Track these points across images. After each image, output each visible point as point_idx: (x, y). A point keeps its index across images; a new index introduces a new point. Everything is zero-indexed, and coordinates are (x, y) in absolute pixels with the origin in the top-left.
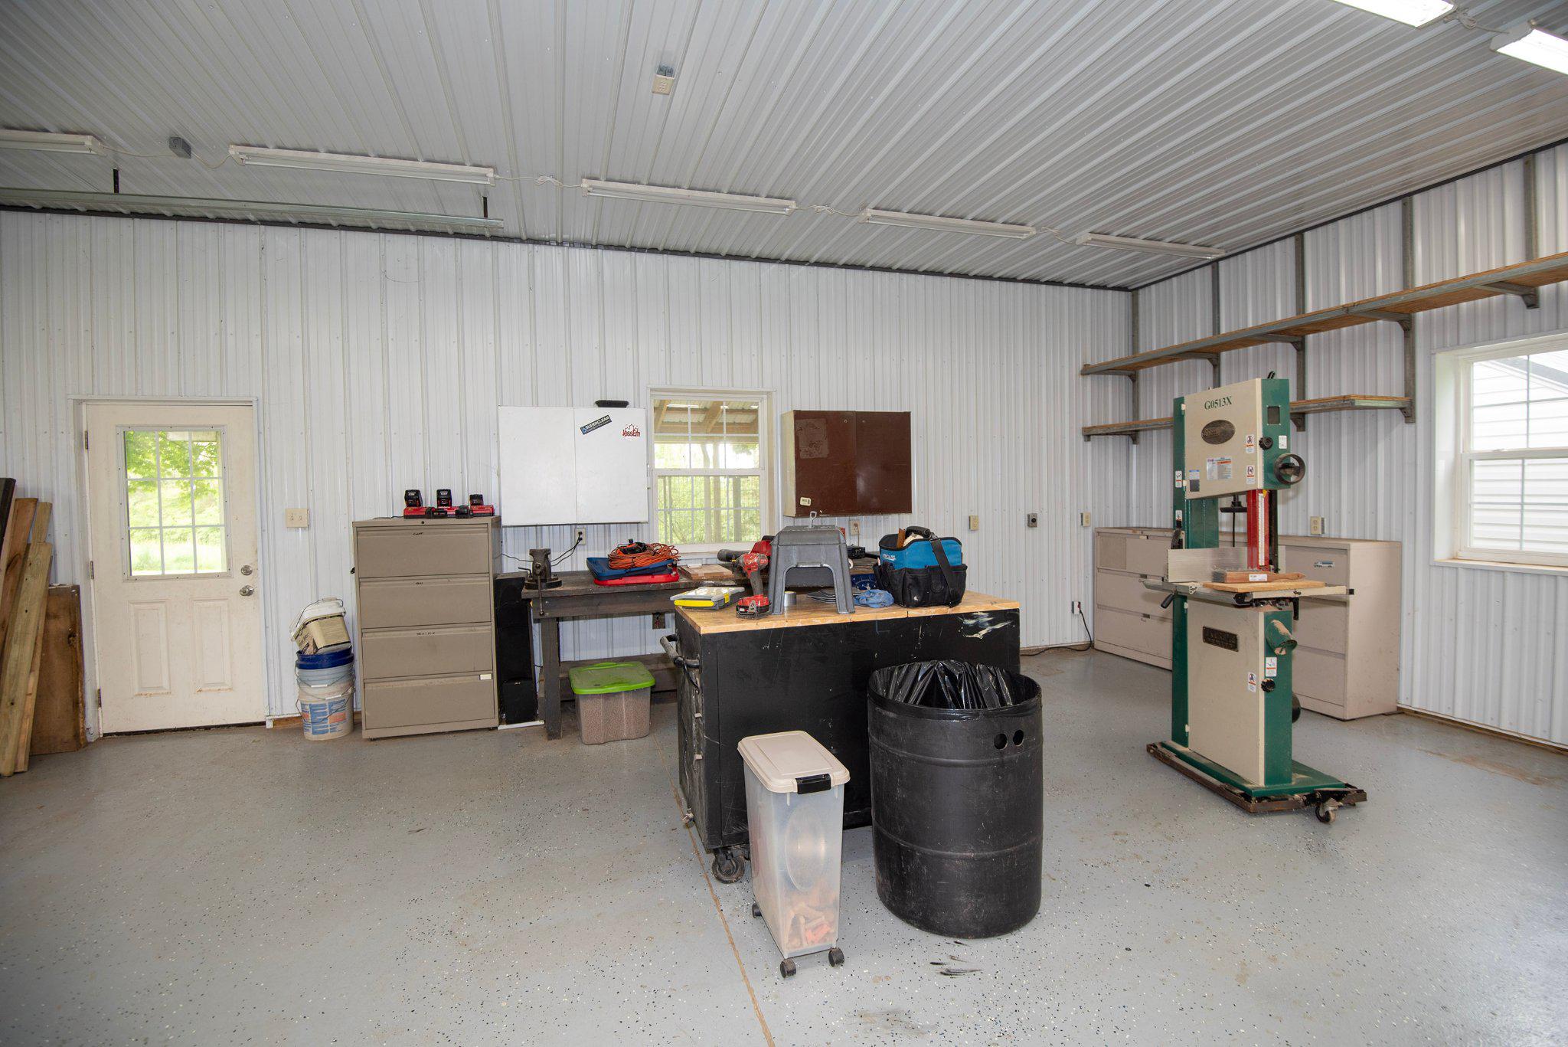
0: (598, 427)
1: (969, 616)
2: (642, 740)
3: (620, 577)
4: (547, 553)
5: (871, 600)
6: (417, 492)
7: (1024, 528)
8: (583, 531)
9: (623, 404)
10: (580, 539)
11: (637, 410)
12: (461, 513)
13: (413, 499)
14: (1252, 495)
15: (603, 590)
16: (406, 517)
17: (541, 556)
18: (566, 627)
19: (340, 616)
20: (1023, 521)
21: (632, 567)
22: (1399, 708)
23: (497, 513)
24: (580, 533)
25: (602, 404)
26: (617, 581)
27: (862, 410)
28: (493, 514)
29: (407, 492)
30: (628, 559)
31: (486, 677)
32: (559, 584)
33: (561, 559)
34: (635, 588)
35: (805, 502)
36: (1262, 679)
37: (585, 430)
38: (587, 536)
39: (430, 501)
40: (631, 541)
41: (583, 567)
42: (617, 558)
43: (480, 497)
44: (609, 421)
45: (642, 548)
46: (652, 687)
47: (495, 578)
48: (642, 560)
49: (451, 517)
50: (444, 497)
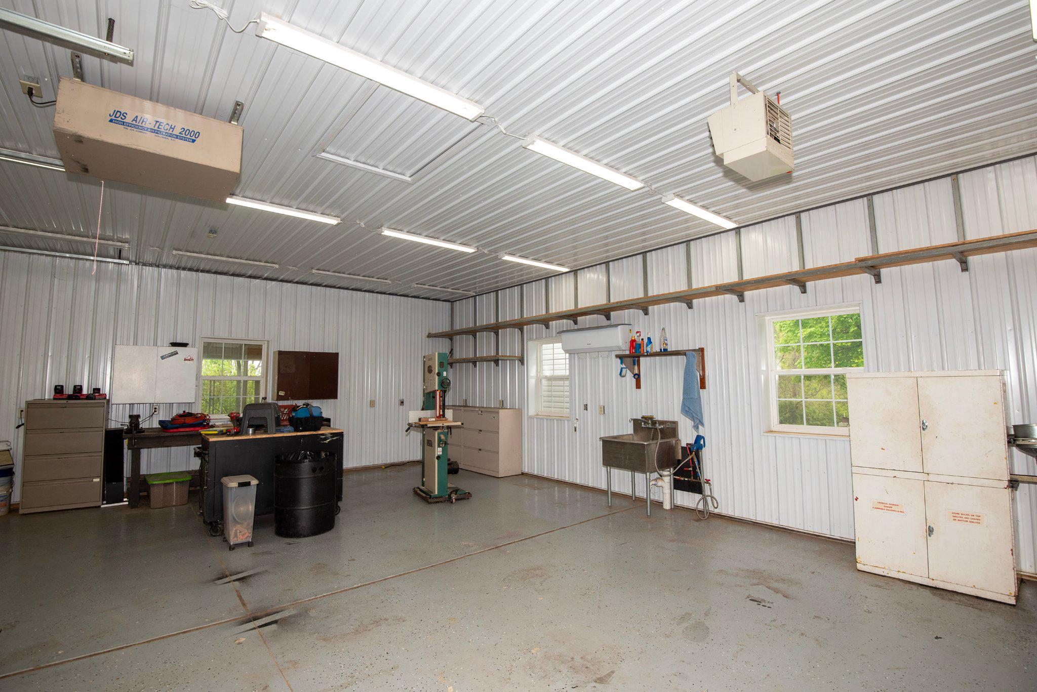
0: (170, 356)
1: (323, 434)
2: (183, 507)
3: (177, 428)
4: (138, 416)
5: (285, 430)
6: (62, 387)
7: (398, 405)
8: (157, 407)
9: (185, 345)
10: (155, 411)
11: (193, 349)
12: (88, 397)
13: (59, 390)
14: (435, 392)
15: (167, 434)
16: (54, 399)
17: (134, 419)
18: (144, 452)
19: (8, 450)
20: (397, 403)
21: (184, 423)
22: (522, 473)
23: (107, 398)
24: (155, 408)
25: (174, 344)
26: (175, 430)
27: (313, 351)
28: (105, 398)
29: (56, 386)
30: (182, 420)
31: (97, 480)
32: (144, 432)
33: (144, 421)
34: (185, 433)
35: (282, 393)
36: (436, 455)
37: (163, 358)
38: (159, 410)
39: (69, 391)
40: (184, 412)
41: (156, 425)
42: (175, 420)
43: (99, 390)
44: (177, 353)
45: (190, 415)
46: (190, 480)
47: (106, 430)
48: (188, 420)
49: (83, 399)
50: (78, 389)
